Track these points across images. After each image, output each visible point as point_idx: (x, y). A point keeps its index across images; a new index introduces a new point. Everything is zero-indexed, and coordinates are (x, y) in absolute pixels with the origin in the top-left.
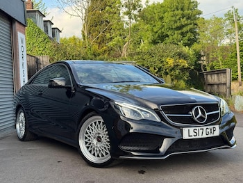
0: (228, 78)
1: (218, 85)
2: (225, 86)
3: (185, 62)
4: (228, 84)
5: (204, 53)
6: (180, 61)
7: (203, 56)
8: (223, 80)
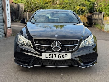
0: (103, 16)
1: (98, 19)
2: (101, 20)
3: (85, 8)
4: (102, 19)
5: (96, 3)
6: (83, 8)
7: (96, 4)
8: (100, 17)
